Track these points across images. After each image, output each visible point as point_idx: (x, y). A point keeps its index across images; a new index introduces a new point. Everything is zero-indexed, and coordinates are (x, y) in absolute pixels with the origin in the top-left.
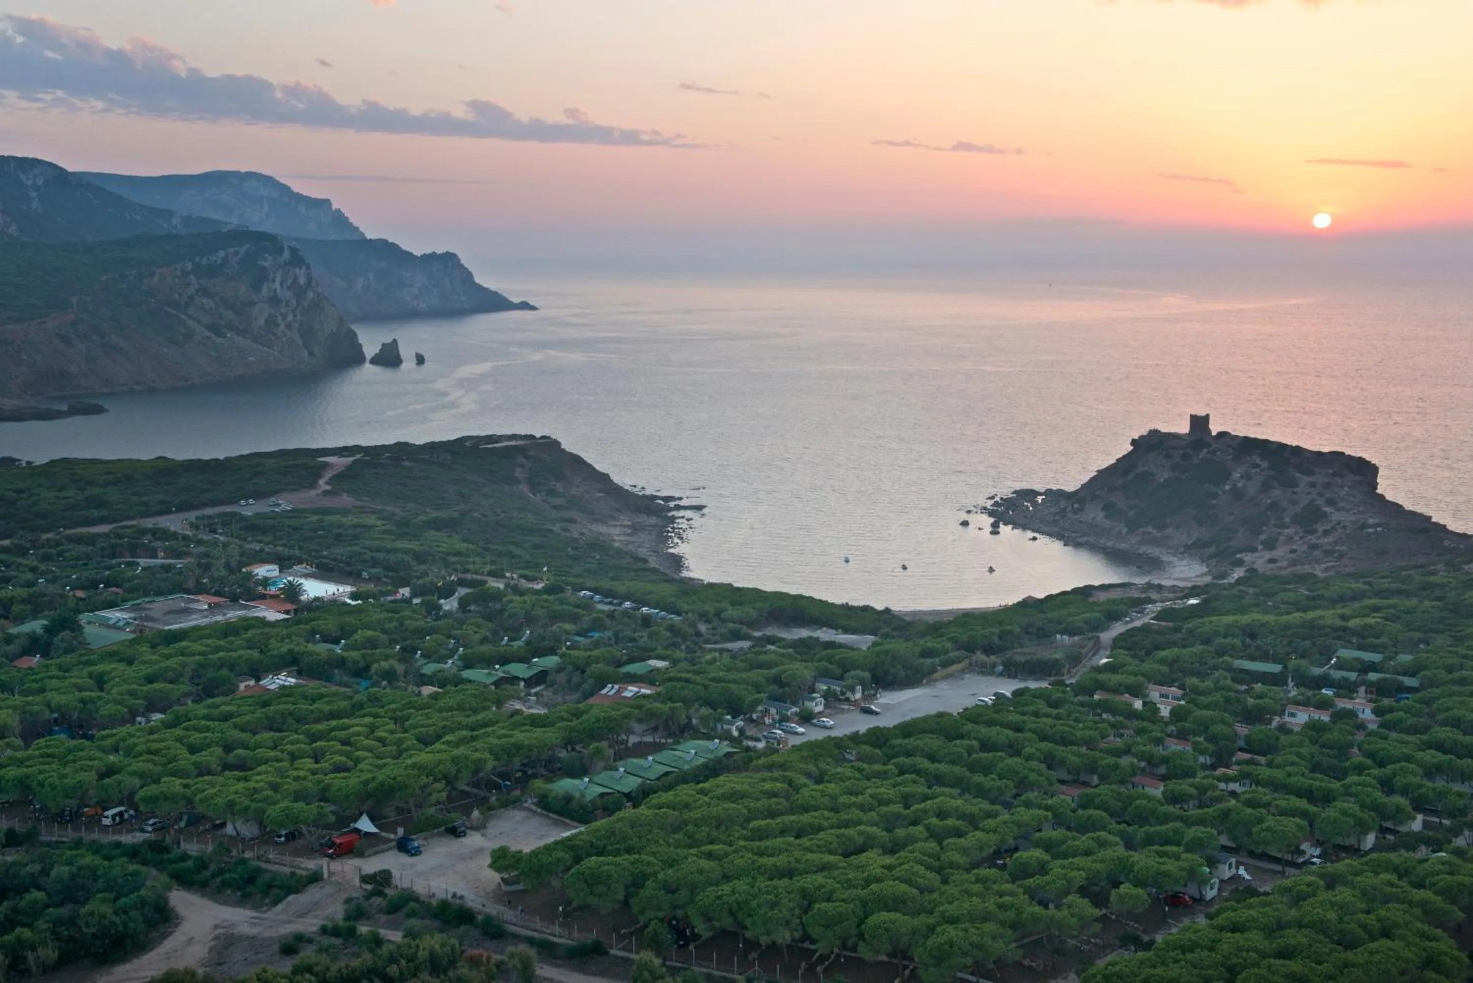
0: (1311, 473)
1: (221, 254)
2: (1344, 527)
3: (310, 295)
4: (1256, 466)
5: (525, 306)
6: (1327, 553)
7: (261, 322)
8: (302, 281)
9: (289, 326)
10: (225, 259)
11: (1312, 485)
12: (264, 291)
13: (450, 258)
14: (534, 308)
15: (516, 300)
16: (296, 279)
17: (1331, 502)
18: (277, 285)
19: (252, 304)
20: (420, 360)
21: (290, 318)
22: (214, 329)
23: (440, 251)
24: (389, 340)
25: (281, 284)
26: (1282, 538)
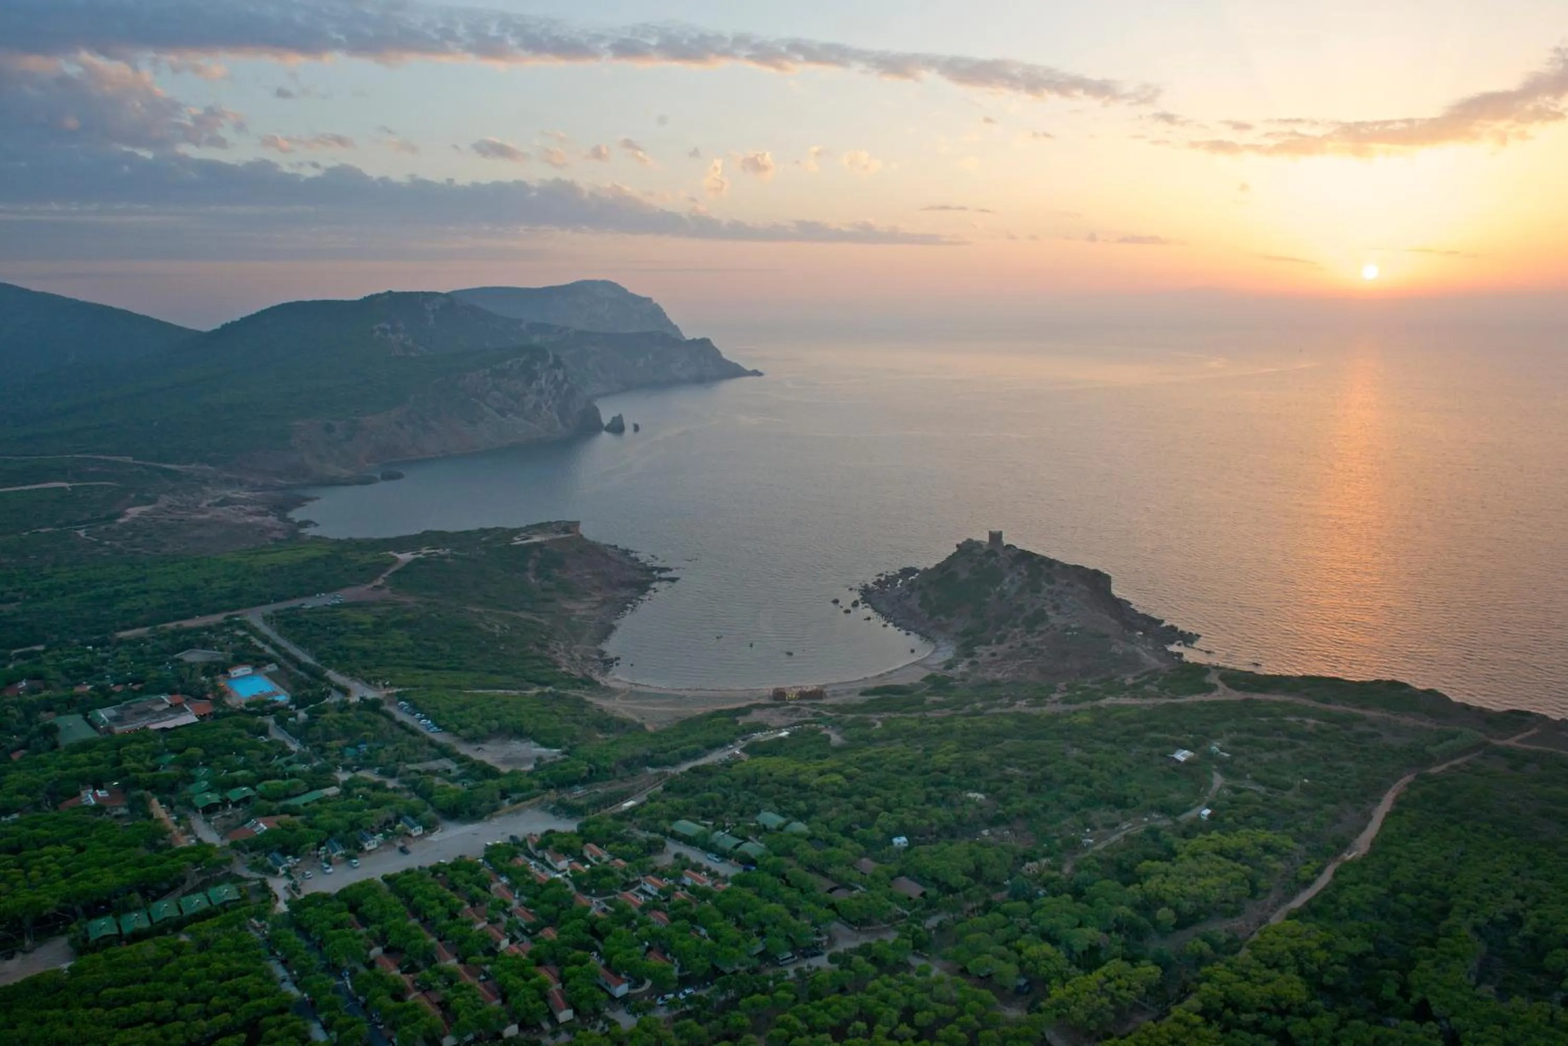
0: (1053, 582)
1: (509, 362)
2: (1055, 629)
3: (566, 386)
4: (1020, 574)
5: (756, 373)
6: (1033, 650)
7: (531, 406)
8: (560, 377)
9: (549, 408)
10: (511, 366)
11: (1050, 592)
12: (534, 386)
13: (705, 342)
14: (760, 374)
15: (749, 368)
16: (556, 377)
17: (1056, 608)
18: (543, 382)
19: (525, 395)
20: (636, 428)
21: (550, 403)
22: (501, 412)
23: (698, 337)
24: (616, 415)
25: (546, 381)
26: (1010, 635)
